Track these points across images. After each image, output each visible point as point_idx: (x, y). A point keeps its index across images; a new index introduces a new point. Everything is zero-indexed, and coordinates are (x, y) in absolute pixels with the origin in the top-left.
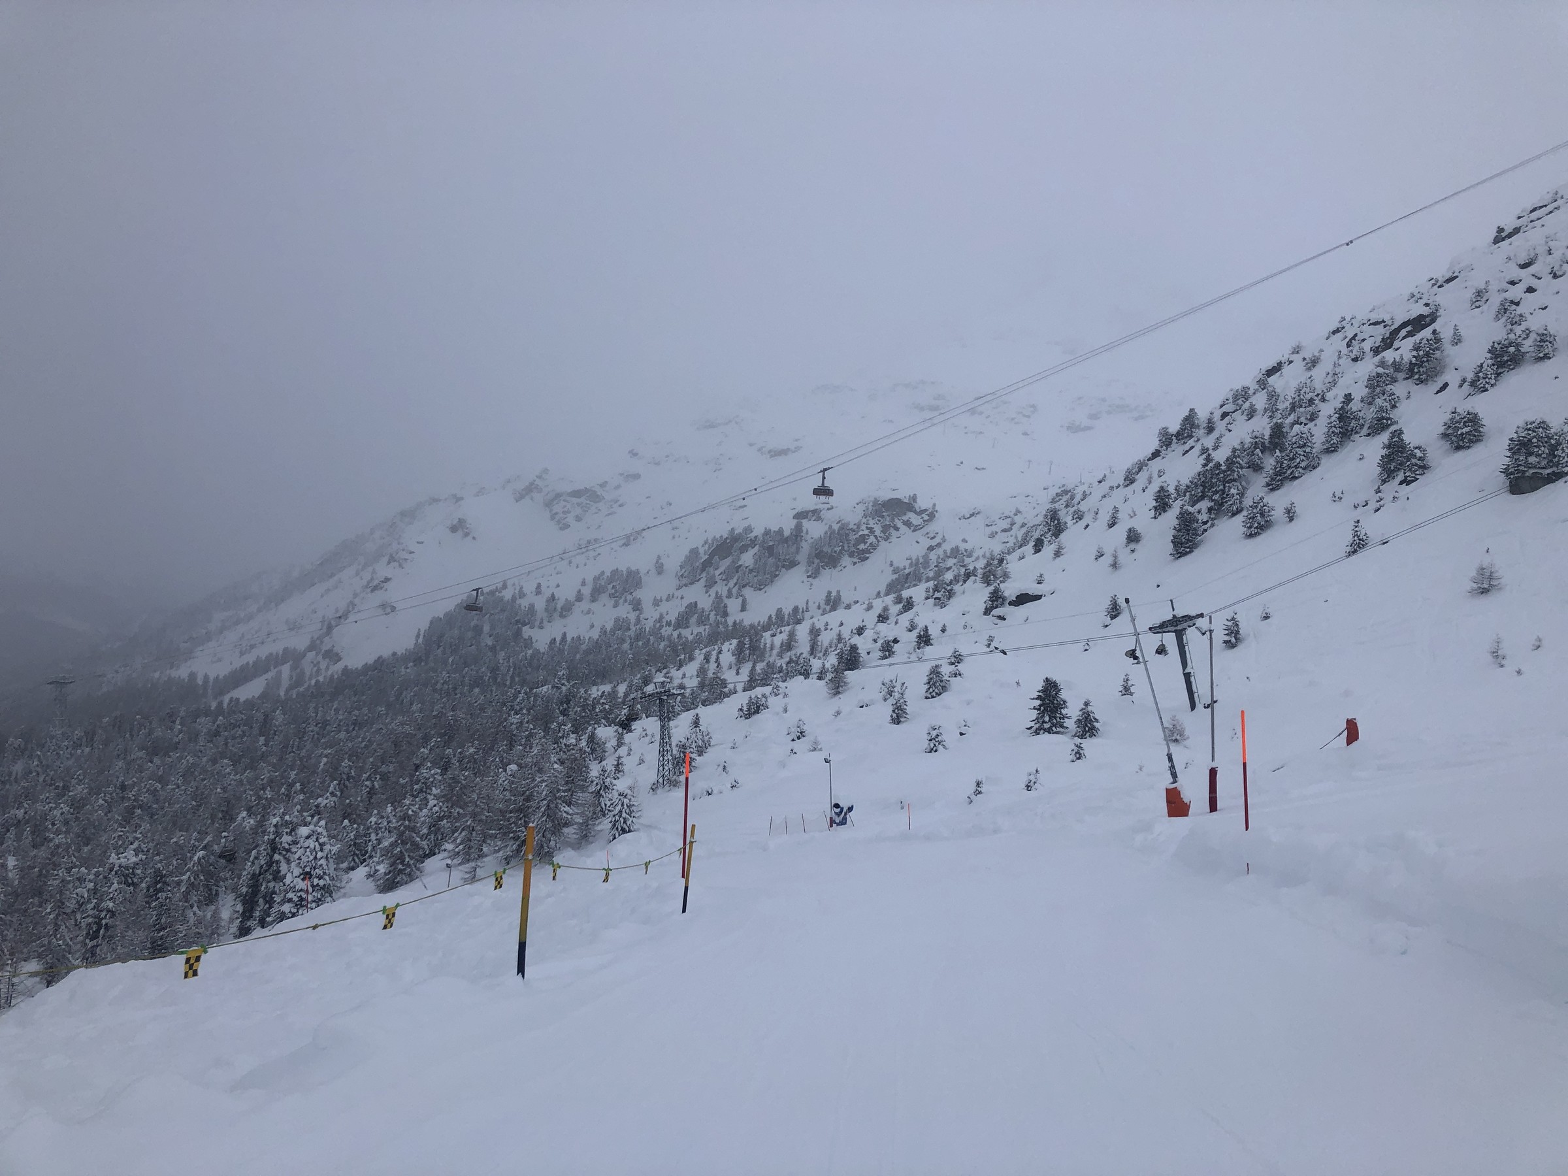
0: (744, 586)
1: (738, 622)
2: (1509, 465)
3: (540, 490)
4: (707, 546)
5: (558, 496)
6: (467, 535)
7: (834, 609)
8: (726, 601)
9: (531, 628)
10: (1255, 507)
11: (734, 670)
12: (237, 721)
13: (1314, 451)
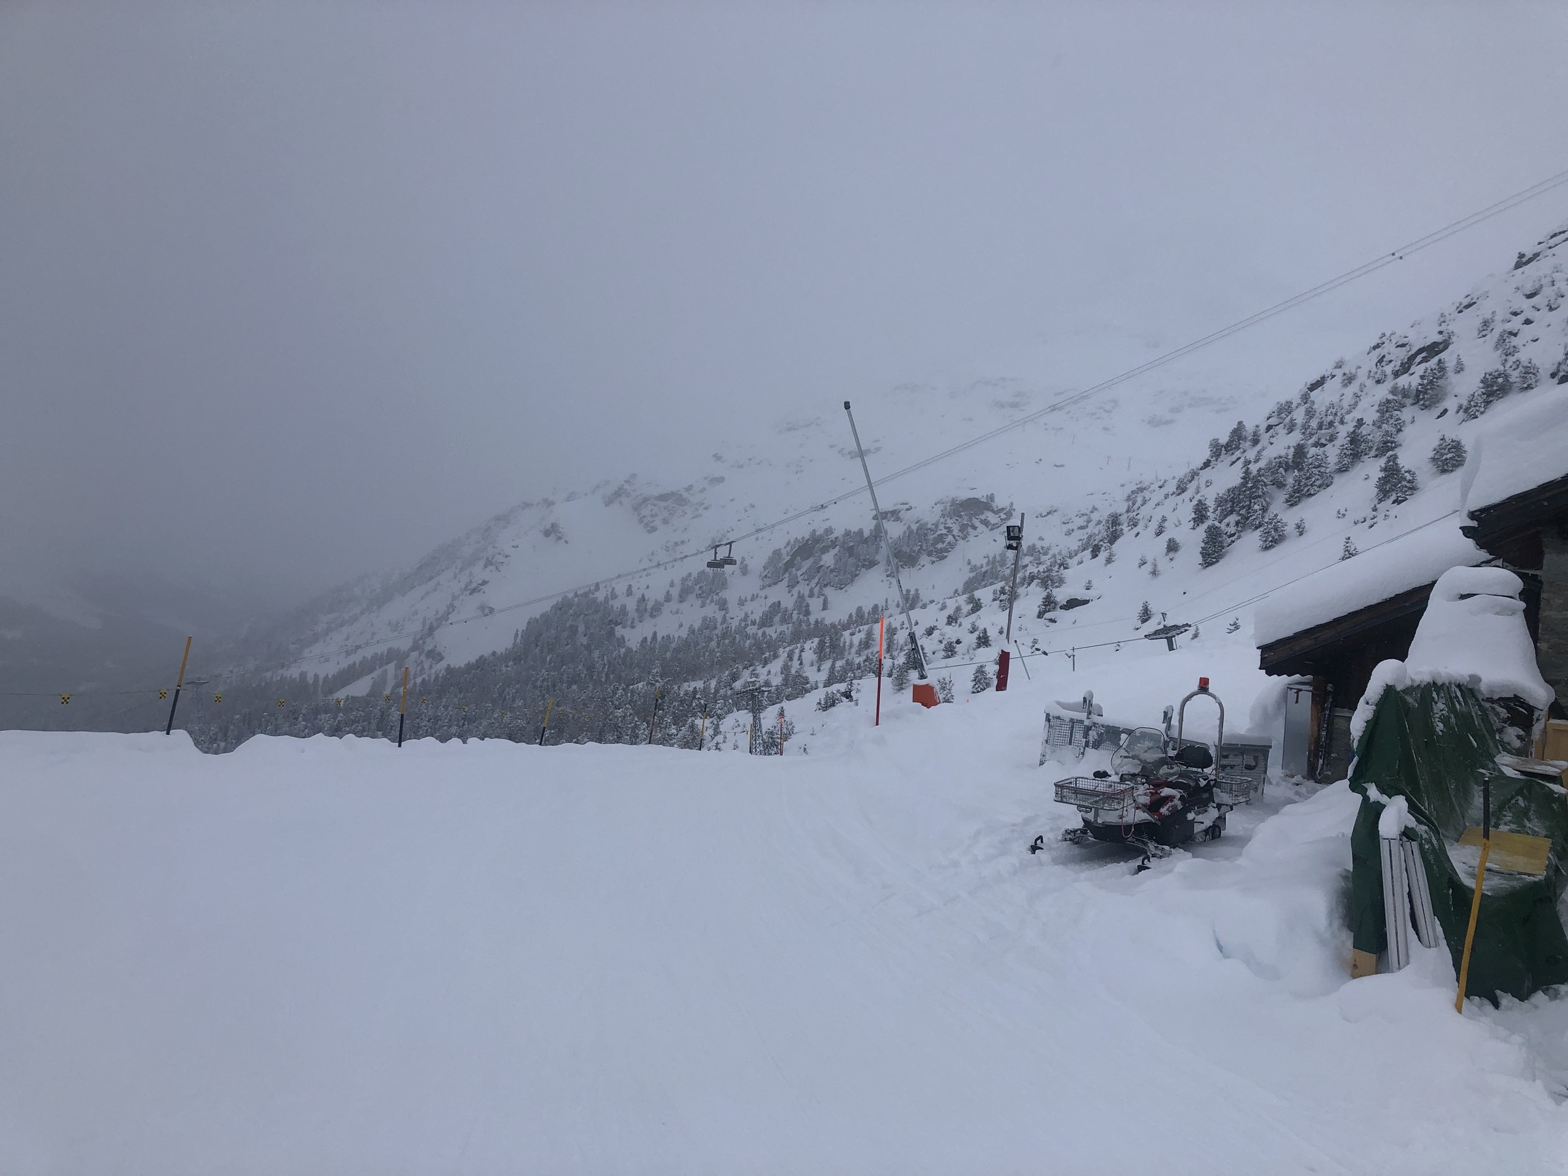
0: (825, 586)
1: (819, 620)
3: (628, 495)
4: (790, 546)
5: (645, 500)
6: (559, 538)
7: (912, 607)
8: (809, 600)
9: (623, 627)
10: (1271, 523)
11: (815, 668)
12: (356, 717)
13: (1328, 471)
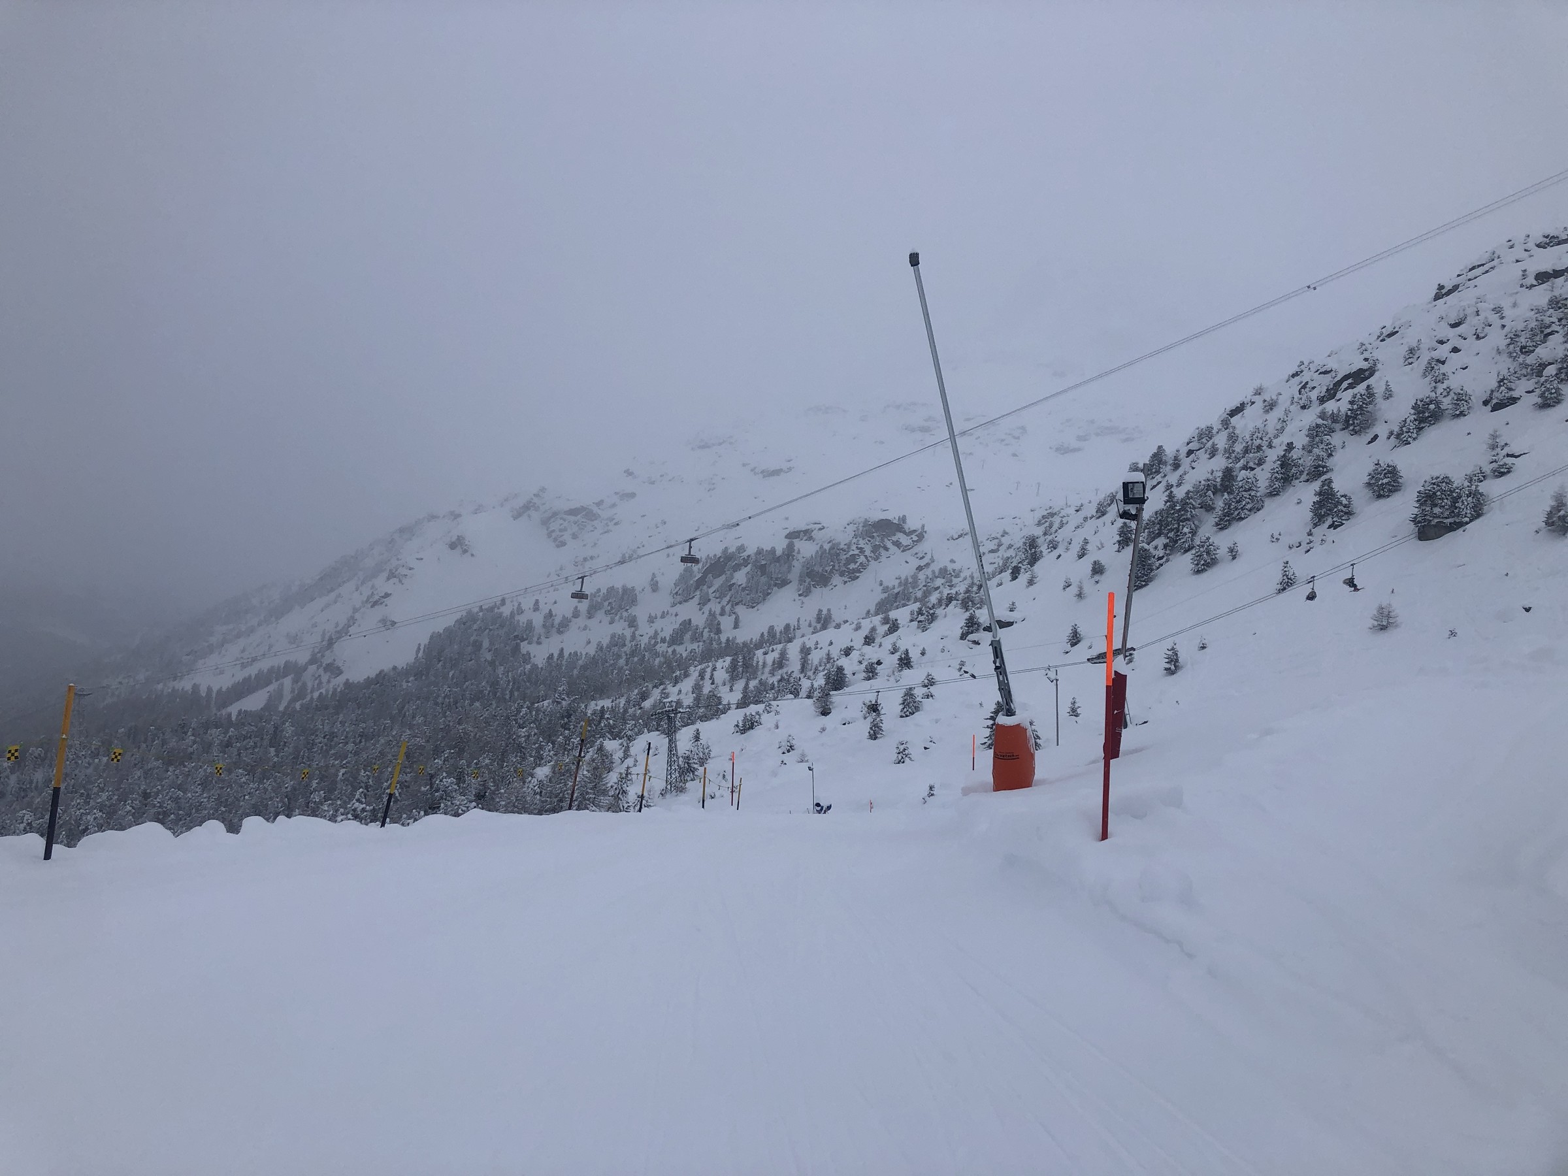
0: (737, 604)
1: (731, 639)
2: (1417, 515)
3: (537, 509)
5: (555, 514)
6: (465, 551)
7: (824, 627)
8: (720, 618)
9: (529, 643)
10: (1203, 546)
11: (727, 688)
12: (247, 733)
13: (1258, 494)
